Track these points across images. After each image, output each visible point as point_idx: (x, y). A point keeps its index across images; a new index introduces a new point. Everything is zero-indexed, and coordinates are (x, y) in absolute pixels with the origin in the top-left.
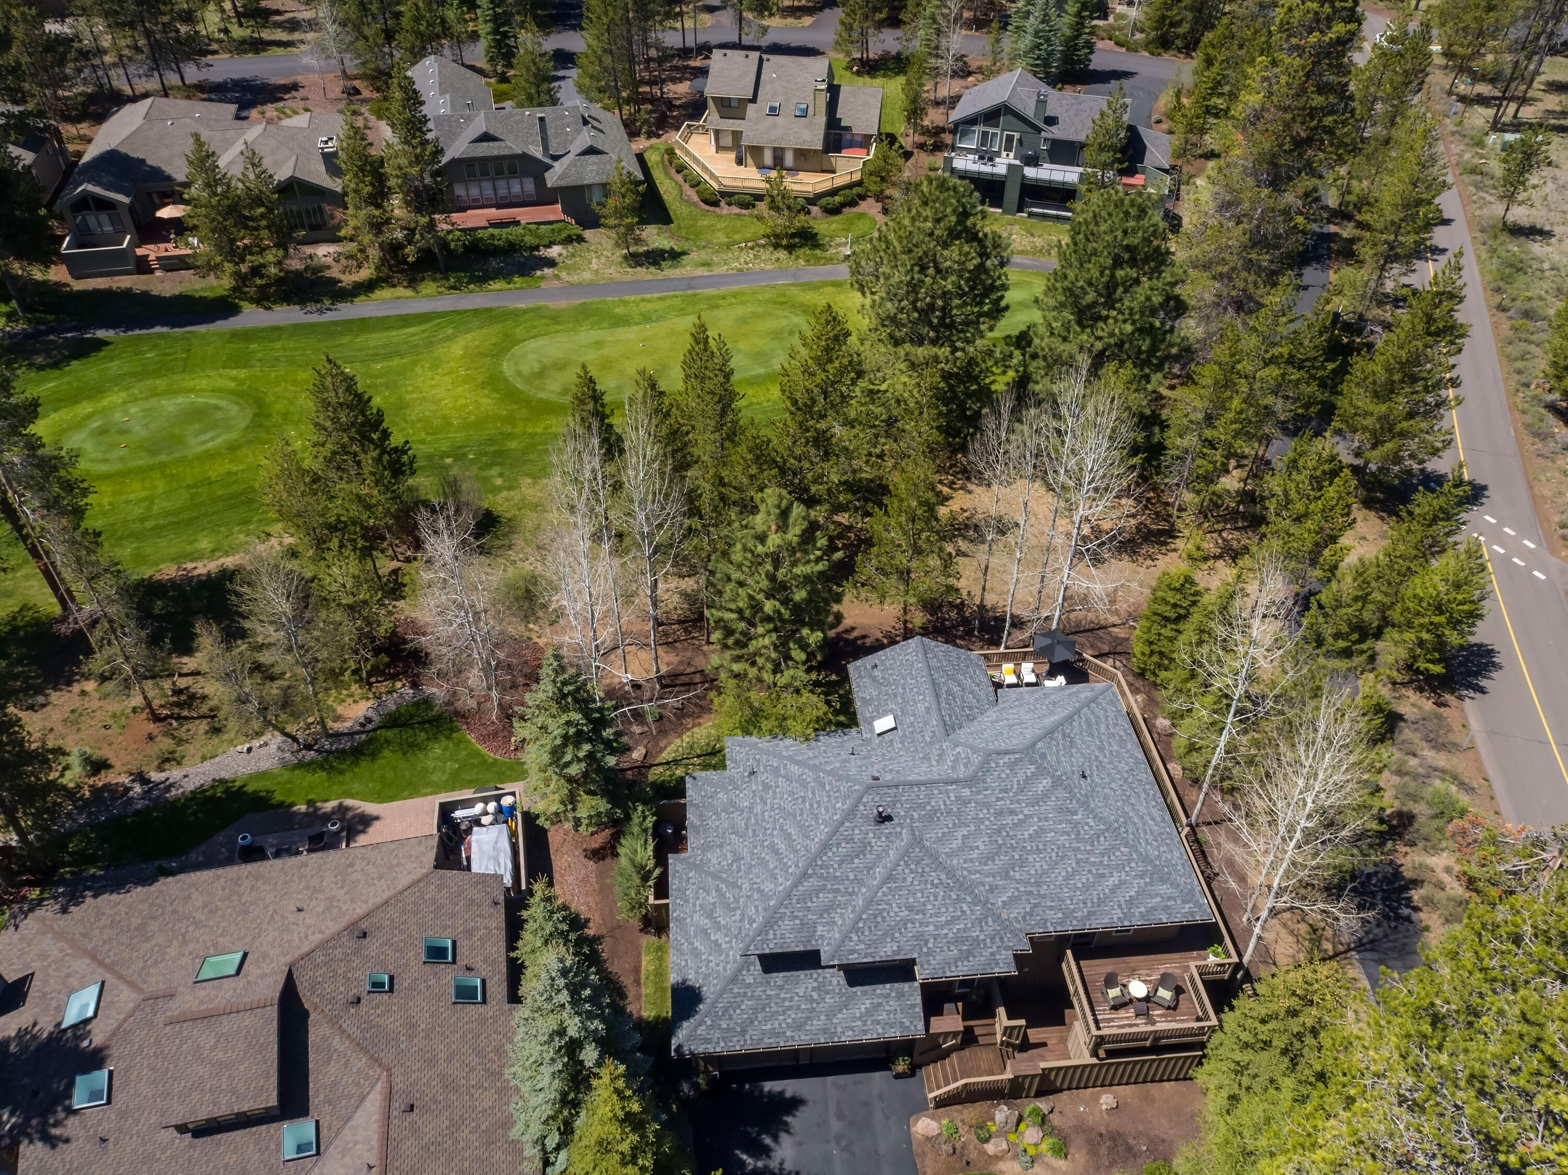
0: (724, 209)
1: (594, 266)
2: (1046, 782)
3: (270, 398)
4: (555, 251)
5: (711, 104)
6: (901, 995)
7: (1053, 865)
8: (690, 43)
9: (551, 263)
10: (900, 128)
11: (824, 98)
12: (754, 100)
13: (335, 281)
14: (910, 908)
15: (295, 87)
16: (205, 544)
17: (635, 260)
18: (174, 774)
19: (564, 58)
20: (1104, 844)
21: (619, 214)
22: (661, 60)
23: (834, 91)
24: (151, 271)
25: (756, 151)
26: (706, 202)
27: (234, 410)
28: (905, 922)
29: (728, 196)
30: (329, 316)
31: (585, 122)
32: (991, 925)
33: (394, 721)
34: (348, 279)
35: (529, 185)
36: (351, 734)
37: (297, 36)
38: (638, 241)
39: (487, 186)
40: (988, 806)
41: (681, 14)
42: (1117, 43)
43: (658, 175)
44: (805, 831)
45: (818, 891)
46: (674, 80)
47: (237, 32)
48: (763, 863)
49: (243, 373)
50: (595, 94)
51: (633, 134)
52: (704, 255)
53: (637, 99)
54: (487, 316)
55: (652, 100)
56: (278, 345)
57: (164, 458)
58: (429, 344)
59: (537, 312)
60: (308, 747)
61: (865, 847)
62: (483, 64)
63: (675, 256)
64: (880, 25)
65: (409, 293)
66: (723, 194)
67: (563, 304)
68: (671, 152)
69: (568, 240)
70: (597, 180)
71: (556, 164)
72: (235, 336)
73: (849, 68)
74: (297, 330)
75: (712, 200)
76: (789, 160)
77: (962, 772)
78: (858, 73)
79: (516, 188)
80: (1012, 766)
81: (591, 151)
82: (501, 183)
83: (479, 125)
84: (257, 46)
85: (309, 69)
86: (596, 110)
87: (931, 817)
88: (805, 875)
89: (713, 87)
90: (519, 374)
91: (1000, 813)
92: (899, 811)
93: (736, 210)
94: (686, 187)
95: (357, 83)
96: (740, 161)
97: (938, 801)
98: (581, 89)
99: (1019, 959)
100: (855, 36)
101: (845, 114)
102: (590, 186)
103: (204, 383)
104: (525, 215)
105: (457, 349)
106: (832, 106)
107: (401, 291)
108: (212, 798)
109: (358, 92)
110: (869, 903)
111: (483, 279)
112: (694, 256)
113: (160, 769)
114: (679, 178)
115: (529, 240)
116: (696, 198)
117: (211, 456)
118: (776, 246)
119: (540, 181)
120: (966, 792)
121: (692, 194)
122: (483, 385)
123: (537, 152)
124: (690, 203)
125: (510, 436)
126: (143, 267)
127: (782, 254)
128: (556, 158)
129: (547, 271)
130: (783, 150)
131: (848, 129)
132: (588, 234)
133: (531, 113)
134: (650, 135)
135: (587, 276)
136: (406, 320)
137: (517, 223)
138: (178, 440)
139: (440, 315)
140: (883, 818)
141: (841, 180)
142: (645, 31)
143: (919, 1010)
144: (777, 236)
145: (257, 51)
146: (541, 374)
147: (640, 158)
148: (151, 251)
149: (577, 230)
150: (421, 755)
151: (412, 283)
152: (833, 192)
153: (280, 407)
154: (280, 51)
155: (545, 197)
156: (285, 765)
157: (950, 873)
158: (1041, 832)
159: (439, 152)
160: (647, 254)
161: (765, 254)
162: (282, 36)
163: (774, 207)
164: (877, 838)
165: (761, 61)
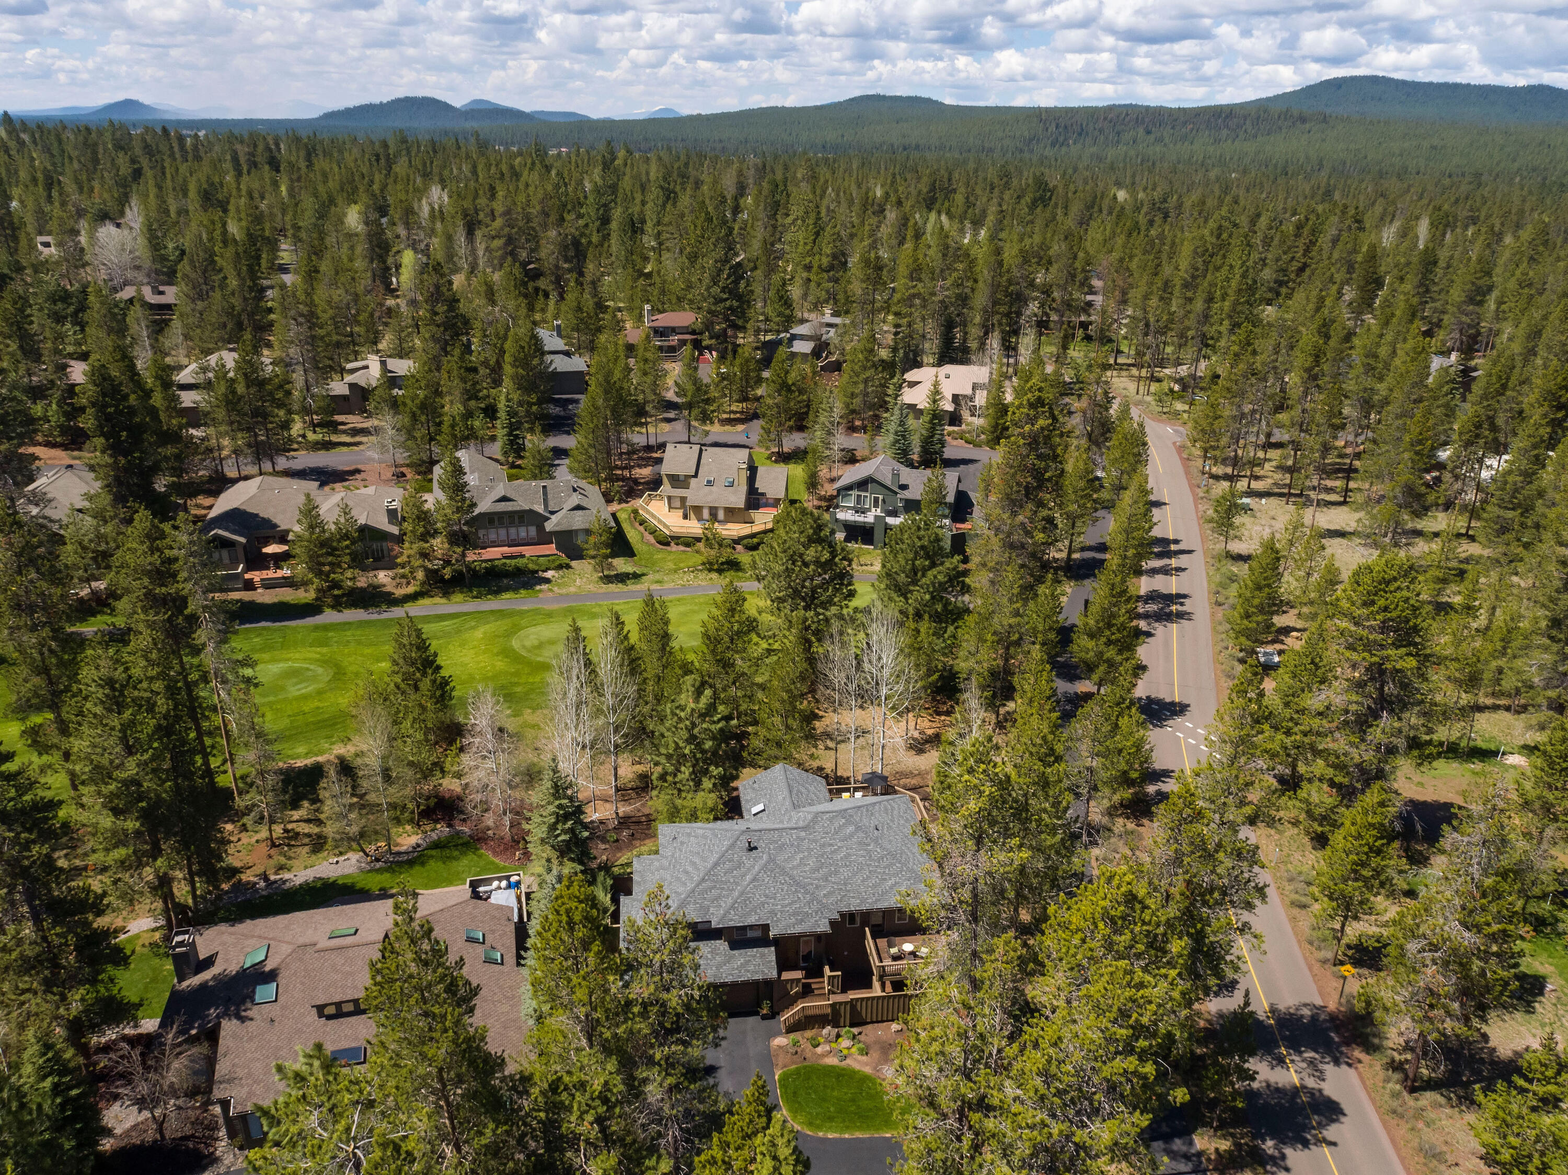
0: (674, 548)
1: (578, 582)
2: (851, 828)
3: (345, 663)
4: (549, 574)
5: (665, 480)
6: (763, 955)
7: (855, 875)
8: (652, 441)
9: (548, 581)
10: (803, 495)
11: (744, 475)
12: (696, 476)
13: (390, 594)
14: (767, 896)
15: (358, 471)
16: (301, 750)
17: (608, 579)
18: (286, 876)
19: (560, 453)
20: (886, 862)
21: (596, 546)
22: (629, 453)
23: (753, 470)
24: (255, 589)
25: (697, 510)
26: (660, 543)
27: (320, 670)
28: (763, 904)
29: (677, 539)
30: (385, 616)
31: (575, 490)
32: (815, 906)
33: (437, 845)
34: (399, 592)
35: (533, 531)
36: (407, 853)
37: (357, 439)
38: (610, 567)
39: (503, 532)
40: (816, 841)
41: (646, 424)
42: (967, 442)
43: (626, 527)
44: (704, 859)
45: (711, 889)
46: (640, 466)
47: (311, 436)
48: (678, 879)
49: (324, 650)
50: (582, 474)
51: (609, 500)
52: (657, 577)
53: (612, 479)
54: (500, 614)
55: (623, 479)
56: (349, 633)
57: (271, 698)
58: (458, 631)
59: (536, 612)
60: (377, 860)
61: (740, 864)
62: (499, 456)
63: (636, 576)
64: (790, 430)
65: (443, 601)
66: (673, 538)
67: (555, 607)
68: (635, 512)
69: (560, 567)
70: (583, 527)
71: (553, 517)
72: (316, 628)
73: (769, 458)
74: (361, 624)
75: (665, 542)
76: (721, 515)
77: (801, 824)
78: (776, 462)
79: (523, 533)
80: (831, 820)
81: (579, 508)
82: (513, 531)
83: (500, 491)
84: (328, 446)
85: (371, 459)
86: (583, 483)
87: (781, 848)
88: (703, 880)
89: (666, 468)
90: (524, 647)
91: (823, 846)
92: (761, 844)
93: (682, 548)
94: (646, 534)
95: (404, 470)
96: (685, 517)
97: (786, 839)
98: (571, 470)
99: (833, 923)
100: (773, 436)
101: (760, 485)
102: (576, 531)
103: (297, 656)
104: (528, 551)
105: (479, 634)
106: (752, 479)
107: (437, 600)
108: (314, 888)
109: (404, 475)
110: (742, 894)
111: (497, 592)
112: (651, 577)
113: (276, 873)
114: (641, 528)
115: (531, 566)
116: (653, 541)
117: (305, 697)
118: (710, 570)
119: (541, 528)
120: (803, 834)
121: (651, 539)
122: (498, 654)
123: (540, 509)
124: (648, 544)
125: (517, 684)
126: (249, 586)
127: (714, 575)
128: (553, 513)
129: (545, 587)
130: (716, 508)
131: (763, 494)
132: (574, 563)
133: (536, 485)
134: (621, 501)
135: (572, 589)
136: (441, 618)
137: (523, 556)
138: (283, 688)
139: (466, 614)
140: (752, 849)
141: (756, 528)
142: (619, 433)
143: (774, 964)
144: (711, 564)
145: (327, 449)
146: (540, 646)
147: (614, 515)
148: (256, 576)
149: (567, 561)
150: (455, 863)
151: (446, 594)
152: (753, 536)
153: (353, 668)
154: (345, 449)
155: (544, 538)
156: (361, 870)
157: (792, 877)
158: (848, 856)
159: (474, 505)
160: (617, 576)
161: (702, 576)
162: (347, 439)
163: (709, 545)
164: (748, 860)
165: (701, 451)
